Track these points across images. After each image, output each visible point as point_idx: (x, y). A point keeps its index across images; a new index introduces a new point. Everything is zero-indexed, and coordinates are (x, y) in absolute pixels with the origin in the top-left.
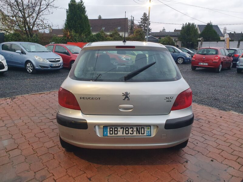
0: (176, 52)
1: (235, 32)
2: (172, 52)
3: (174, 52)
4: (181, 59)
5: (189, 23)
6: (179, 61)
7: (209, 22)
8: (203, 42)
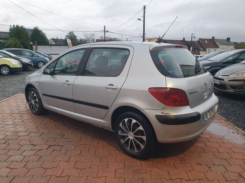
0: (34, 56)
1: (57, 38)
2: (31, 56)
3: (32, 56)
4: (42, 63)
5: (17, 25)
6: (40, 65)
7: (36, 27)
8: (38, 46)
